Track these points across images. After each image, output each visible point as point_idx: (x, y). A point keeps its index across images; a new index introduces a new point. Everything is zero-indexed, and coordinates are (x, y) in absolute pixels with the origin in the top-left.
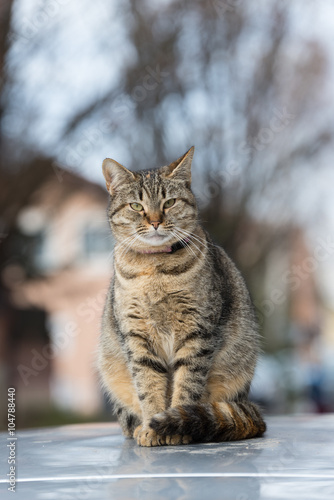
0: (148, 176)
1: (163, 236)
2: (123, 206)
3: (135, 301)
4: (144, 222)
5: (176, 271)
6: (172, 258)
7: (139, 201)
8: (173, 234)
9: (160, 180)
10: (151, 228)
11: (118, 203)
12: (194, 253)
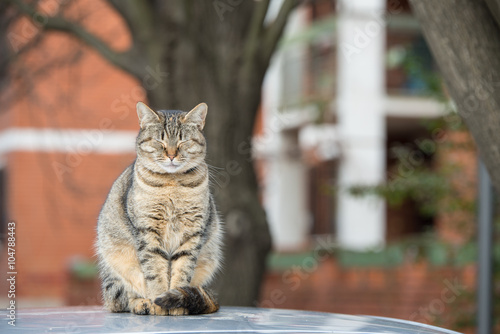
0: (171, 119)
1: (176, 166)
2: (150, 139)
3: (162, 208)
4: (164, 154)
5: (192, 185)
6: (188, 176)
7: (160, 140)
8: (185, 164)
9: (180, 124)
10: (168, 160)
11: (146, 135)
12: (202, 174)
